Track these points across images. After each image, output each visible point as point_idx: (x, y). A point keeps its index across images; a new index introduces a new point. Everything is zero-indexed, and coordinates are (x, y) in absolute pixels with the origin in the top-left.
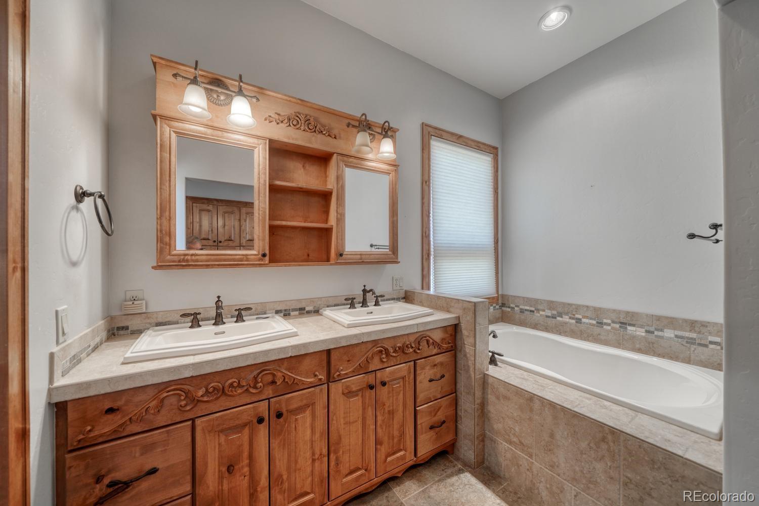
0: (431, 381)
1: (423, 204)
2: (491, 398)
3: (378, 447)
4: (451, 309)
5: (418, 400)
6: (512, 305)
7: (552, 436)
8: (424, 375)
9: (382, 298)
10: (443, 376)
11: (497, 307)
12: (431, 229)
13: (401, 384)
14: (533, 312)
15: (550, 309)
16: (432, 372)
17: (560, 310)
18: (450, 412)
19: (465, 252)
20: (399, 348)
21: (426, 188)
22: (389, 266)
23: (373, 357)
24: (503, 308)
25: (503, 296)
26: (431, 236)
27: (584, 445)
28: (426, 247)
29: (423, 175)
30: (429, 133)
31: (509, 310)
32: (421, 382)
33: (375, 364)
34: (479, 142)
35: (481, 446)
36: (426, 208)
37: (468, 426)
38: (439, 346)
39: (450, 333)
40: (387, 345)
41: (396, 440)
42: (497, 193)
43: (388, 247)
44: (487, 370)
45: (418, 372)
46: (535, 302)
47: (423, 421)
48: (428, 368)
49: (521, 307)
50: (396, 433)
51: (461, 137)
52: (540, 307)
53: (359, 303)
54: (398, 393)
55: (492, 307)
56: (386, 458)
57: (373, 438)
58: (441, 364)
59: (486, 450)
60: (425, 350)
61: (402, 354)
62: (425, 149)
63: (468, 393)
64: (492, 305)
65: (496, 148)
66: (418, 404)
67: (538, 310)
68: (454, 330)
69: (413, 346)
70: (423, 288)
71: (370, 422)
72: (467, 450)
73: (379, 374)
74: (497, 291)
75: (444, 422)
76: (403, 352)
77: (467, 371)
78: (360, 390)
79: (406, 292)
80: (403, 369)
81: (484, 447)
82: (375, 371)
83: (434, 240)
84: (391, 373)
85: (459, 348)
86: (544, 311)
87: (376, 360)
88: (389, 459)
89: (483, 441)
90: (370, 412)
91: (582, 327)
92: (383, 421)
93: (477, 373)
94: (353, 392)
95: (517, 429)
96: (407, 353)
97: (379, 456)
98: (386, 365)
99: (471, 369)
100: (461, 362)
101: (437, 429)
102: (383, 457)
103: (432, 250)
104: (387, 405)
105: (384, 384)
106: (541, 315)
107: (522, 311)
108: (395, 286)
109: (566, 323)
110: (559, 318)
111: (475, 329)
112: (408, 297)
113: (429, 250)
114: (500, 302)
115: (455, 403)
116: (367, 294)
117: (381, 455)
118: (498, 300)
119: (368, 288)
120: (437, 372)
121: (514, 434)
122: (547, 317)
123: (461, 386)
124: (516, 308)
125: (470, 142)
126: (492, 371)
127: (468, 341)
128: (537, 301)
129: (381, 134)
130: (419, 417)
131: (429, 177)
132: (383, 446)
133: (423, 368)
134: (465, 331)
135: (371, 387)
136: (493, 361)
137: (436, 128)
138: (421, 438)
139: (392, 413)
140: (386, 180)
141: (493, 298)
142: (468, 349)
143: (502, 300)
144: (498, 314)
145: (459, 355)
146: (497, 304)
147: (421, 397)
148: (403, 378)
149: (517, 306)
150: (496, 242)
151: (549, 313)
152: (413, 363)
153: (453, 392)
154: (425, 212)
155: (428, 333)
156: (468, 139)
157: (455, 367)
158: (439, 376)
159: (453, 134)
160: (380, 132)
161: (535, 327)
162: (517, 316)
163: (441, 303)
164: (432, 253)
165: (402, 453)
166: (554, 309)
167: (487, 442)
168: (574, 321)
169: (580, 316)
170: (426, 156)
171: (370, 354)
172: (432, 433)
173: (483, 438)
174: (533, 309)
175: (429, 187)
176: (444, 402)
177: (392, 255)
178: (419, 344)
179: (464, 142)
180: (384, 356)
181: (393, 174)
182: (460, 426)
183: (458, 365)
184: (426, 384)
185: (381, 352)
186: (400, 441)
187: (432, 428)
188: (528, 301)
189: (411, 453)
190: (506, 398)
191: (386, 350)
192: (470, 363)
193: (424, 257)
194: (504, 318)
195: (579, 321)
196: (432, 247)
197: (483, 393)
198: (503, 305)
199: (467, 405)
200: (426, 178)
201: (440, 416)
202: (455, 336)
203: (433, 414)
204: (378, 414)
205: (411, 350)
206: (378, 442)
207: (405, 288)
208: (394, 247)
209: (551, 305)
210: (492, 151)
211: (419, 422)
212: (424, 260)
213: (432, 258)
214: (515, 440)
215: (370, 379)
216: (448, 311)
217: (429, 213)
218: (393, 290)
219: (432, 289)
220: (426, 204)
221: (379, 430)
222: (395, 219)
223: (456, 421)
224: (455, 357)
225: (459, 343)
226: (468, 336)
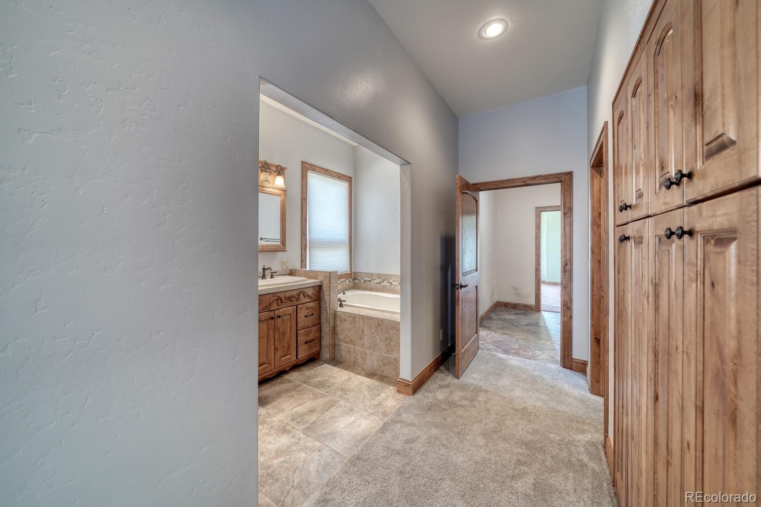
0: (306, 317)
1: (302, 213)
2: (338, 323)
3: (276, 352)
4: (318, 278)
5: (299, 327)
6: (360, 278)
7: (363, 331)
8: (302, 313)
9: (276, 274)
10: (313, 314)
11: (351, 280)
12: (308, 230)
13: (289, 318)
14: (370, 281)
15: (378, 278)
16: (306, 312)
17: (383, 278)
18: (317, 334)
19: (330, 244)
20: (288, 297)
21: (304, 203)
22: (279, 253)
23: (273, 302)
24: (355, 281)
25: (355, 273)
26: (308, 234)
27: (373, 330)
28: (304, 241)
29: (302, 195)
30: (306, 167)
31: (358, 281)
32: (300, 317)
33: (274, 306)
34: (339, 174)
35: (333, 350)
36: (304, 216)
37: (326, 341)
38: (311, 297)
39: (317, 290)
40: (282, 295)
41: (286, 348)
42: (351, 207)
43: (279, 241)
44: (337, 309)
45: (298, 311)
46: (370, 275)
47: (302, 339)
48: (304, 309)
49: (365, 279)
50: (286, 345)
51: (327, 170)
52: (374, 278)
53: (260, 277)
54: (287, 323)
55: (347, 280)
56: (281, 358)
57: (273, 347)
58: (312, 307)
59: (336, 352)
60: (303, 299)
61: (290, 301)
62: (304, 178)
63: (327, 322)
64: (347, 279)
65: (351, 178)
66: (298, 329)
67: (373, 280)
68: (319, 288)
69: (296, 296)
70: (302, 268)
71: (271, 337)
72: (326, 354)
73: (276, 312)
74: (351, 270)
75: (313, 340)
76: (290, 300)
77: (326, 310)
78: (265, 320)
79: (291, 270)
80: (290, 309)
81: (335, 351)
82: (274, 310)
83: (309, 237)
84: (283, 311)
85: (322, 298)
86: (375, 280)
87: (275, 304)
88: (282, 359)
89: (334, 347)
90: (271, 332)
91: (393, 287)
92: (279, 337)
93: (331, 310)
94: (262, 321)
95: (349, 334)
96: (292, 301)
97: (276, 357)
98: (280, 307)
99: (328, 309)
100: (323, 306)
101: (310, 344)
102: (279, 358)
103: (308, 243)
104: (281, 329)
105: (279, 317)
106: (374, 283)
107: (365, 281)
108: (283, 267)
109: (386, 286)
110: (382, 283)
111: (330, 286)
112: (292, 273)
113: (306, 243)
114: (353, 277)
115: (320, 330)
116: (266, 271)
117: (278, 357)
118: (351, 275)
119: (266, 267)
120: (309, 312)
121: (348, 338)
122: (377, 283)
123: (323, 320)
124: (362, 280)
125: (333, 174)
126: (339, 309)
127: (326, 293)
128: (372, 274)
129: (276, 172)
130: (299, 336)
131: (306, 196)
132: (279, 351)
133: (301, 310)
134: (325, 289)
135: (272, 318)
136: (341, 305)
137: (311, 165)
138: (301, 348)
139: (284, 333)
140: (278, 200)
141: (348, 274)
142: (327, 298)
143: (354, 275)
144: (352, 284)
145: (322, 303)
146: (351, 278)
147: (300, 325)
148: (290, 314)
149: (362, 279)
150: (350, 238)
151: (378, 281)
152: (295, 306)
153: (318, 324)
154: (303, 219)
155: (304, 290)
156: (332, 171)
157: (320, 310)
158: (310, 314)
159: (322, 168)
160: (275, 170)
161: (371, 290)
162: (362, 285)
163: (313, 274)
164: (308, 245)
165: (289, 356)
166: (381, 278)
167: (337, 347)
168: (389, 284)
169: (392, 281)
170: (304, 182)
171: (271, 300)
172: (306, 346)
173: (334, 346)
174: (370, 279)
175: (306, 202)
176: (314, 329)
177: (282, 247)
178: (299, 296)
179: (329, 173)
180: (279, 302)
181: (283, 196)
182: (322, 342)
183: (322, 309)
184: (303, 318)
185: (278, 299)
186: (288, 349)
187: (306, 343)
188: (368, 275)
189: (294, 356)
190: (345, 320)
191: (281, 299)
192: (328, 305)
193: (303, 248)
194: (355, 287)
195: (391, 284)
196: (308, 241)
197: (335, 321)
198: (355, 279)
199: (326, 329)
200: (304, 197)
201: (311, 337)
202: (320, 292)
203: (307, 335)
204: (276, 333)
205: (294, 299)
206: (276, 349)
207: (290, 268)
208: (283, 242)
209: (379, 276)
210: (349, 179)
211: (299, 339)
212: (303, 250)
213: (308, 248)
214: (349, 340)
215: (272, 314)
216: (317, 279)
217: (306, 220)
218: (282, 269)
219: (307, 267)
220: (304, 214)
221: (276, 342)
222: (284, 224)
223: (320, 340)
224: (320, 303)
225: (322, 296)
226: (326, 291)
